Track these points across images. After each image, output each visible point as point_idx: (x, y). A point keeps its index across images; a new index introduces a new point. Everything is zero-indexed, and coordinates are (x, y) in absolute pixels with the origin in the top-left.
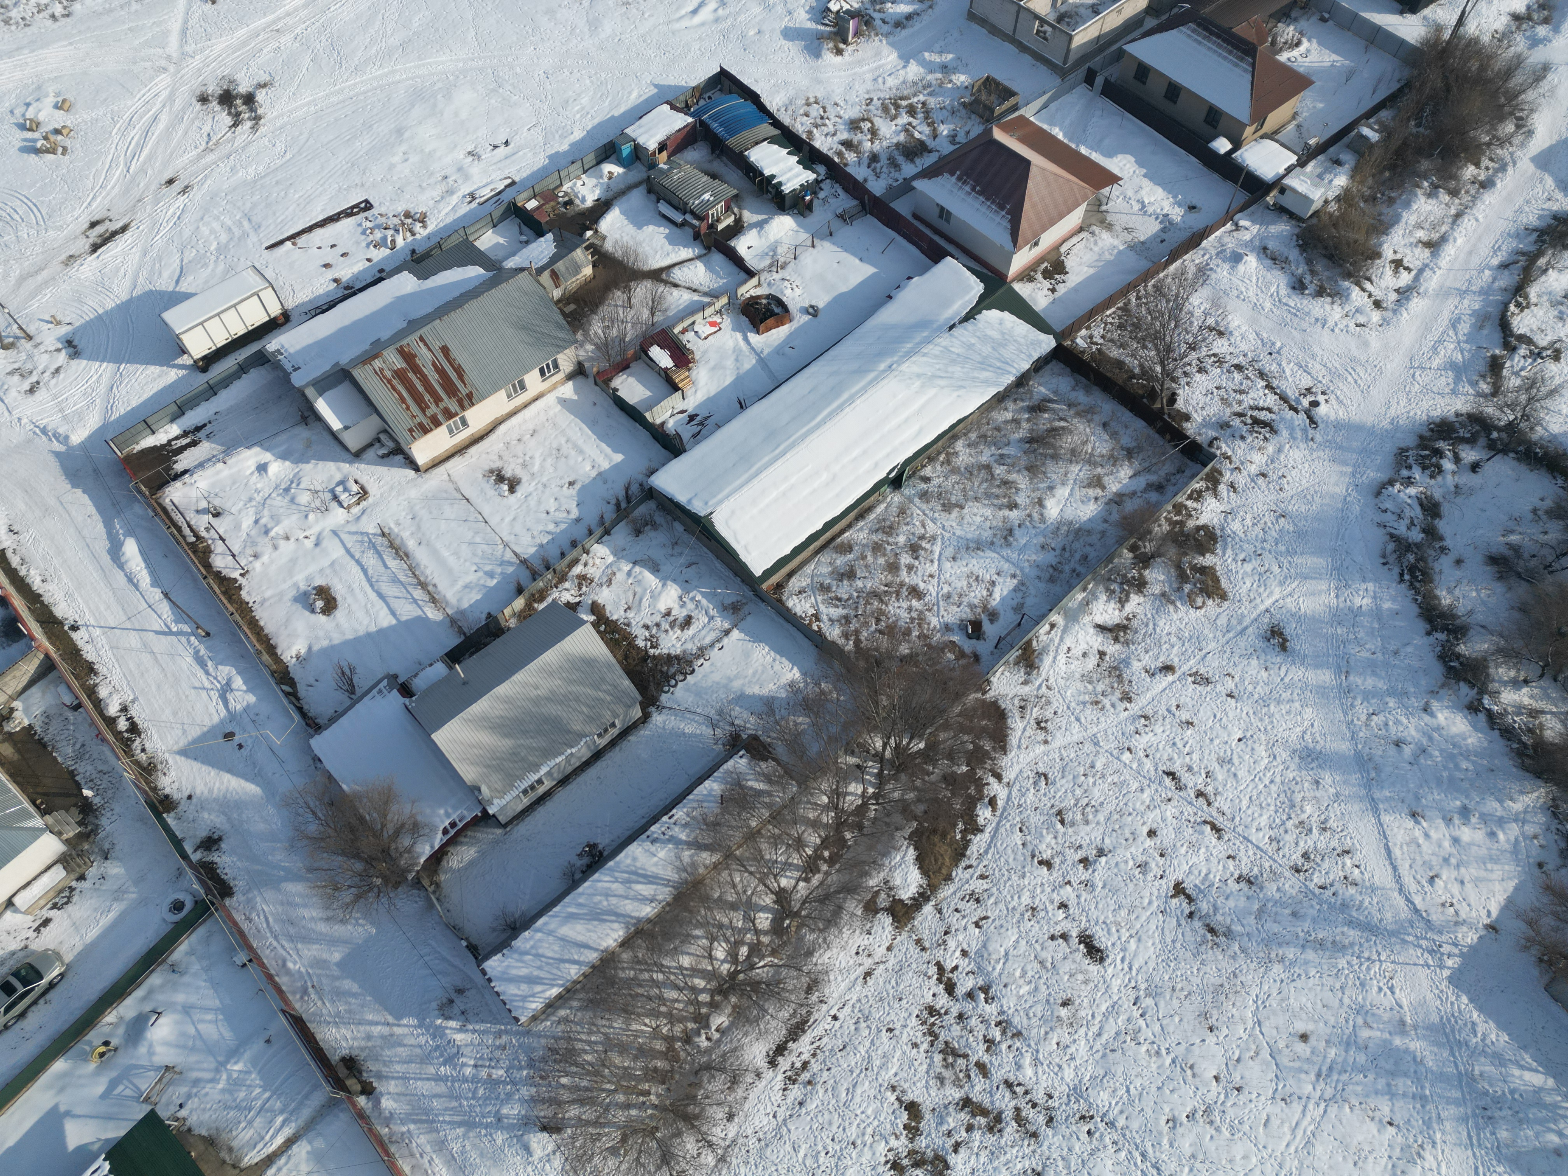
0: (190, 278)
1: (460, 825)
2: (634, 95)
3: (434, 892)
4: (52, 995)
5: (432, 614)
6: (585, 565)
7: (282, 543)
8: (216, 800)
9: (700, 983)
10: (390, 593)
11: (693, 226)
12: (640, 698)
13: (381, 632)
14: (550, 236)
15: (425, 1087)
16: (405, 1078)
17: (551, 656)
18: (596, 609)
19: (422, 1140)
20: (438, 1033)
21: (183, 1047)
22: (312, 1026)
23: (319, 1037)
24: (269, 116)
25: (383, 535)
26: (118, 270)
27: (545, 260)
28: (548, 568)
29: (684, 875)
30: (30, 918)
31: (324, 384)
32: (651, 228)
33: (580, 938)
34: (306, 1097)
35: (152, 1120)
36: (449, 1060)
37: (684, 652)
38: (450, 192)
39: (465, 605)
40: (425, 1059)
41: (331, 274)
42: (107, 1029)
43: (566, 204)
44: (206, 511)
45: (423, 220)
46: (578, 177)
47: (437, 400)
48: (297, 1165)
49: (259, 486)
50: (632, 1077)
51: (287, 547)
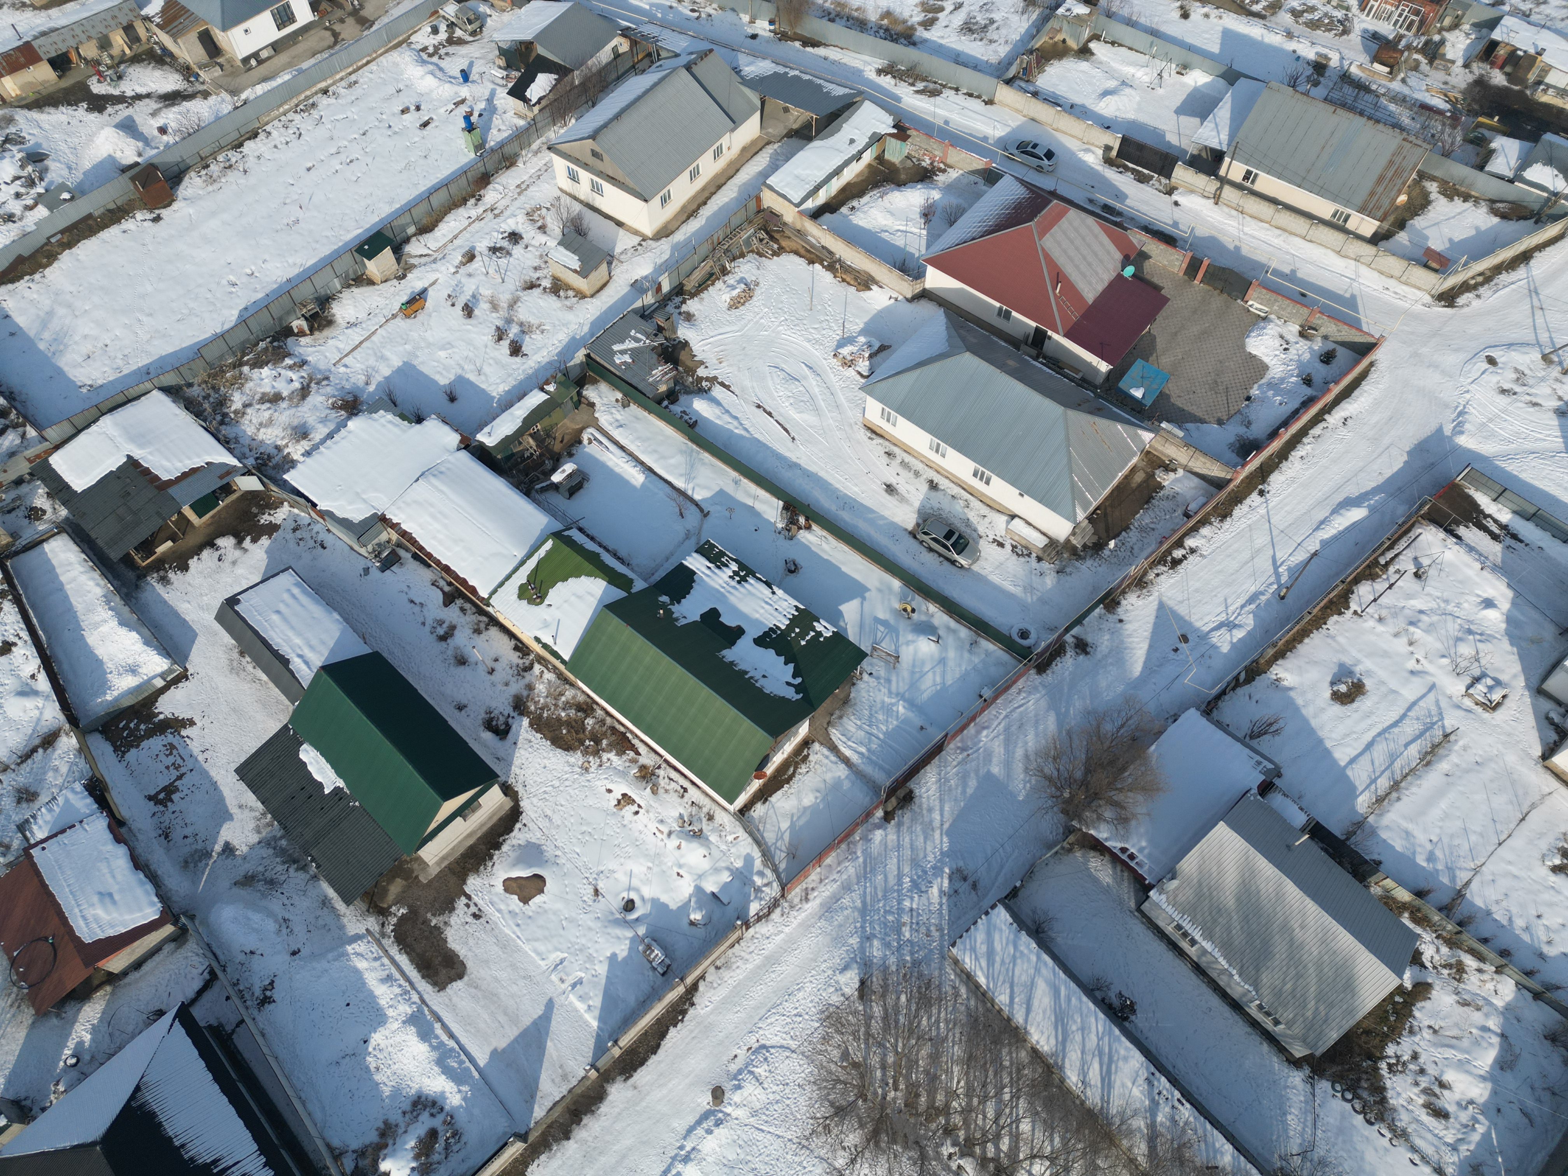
1: (1133, 864)
3: (1063, 848)
4: (946, 563)
5: (1362, 803)
6: (1480, 971)
7: (1404, 640)
8: (1122, 642)
9: (1005, 1144)
10: (1375, 754)
12: (1318, 1053)
13: (1327, 753)
15: (892, 866)
16: (899, 847)
17: (1345, 940)
18: (1422, 990)
19: (851, 871)
20: (937, 870)
21: (914, 666)
22: (936, 761)
23: (928, 768)
25: (1446, 736)
28: (1460, 924)
29: (1117, 1121)
30: (1003, 533)
33: (1036, 1003)
34: (881, 768)
35: (860, 655)
36: (915, 885)
37: (1394, 1110)
39: (1384, 835)
40: (915, 863)
42: (924, 608)
44: (1418, 565)
48: (830, 770)
49: (1466, 605)
50: (910, 1069)
51: (1401, 645)
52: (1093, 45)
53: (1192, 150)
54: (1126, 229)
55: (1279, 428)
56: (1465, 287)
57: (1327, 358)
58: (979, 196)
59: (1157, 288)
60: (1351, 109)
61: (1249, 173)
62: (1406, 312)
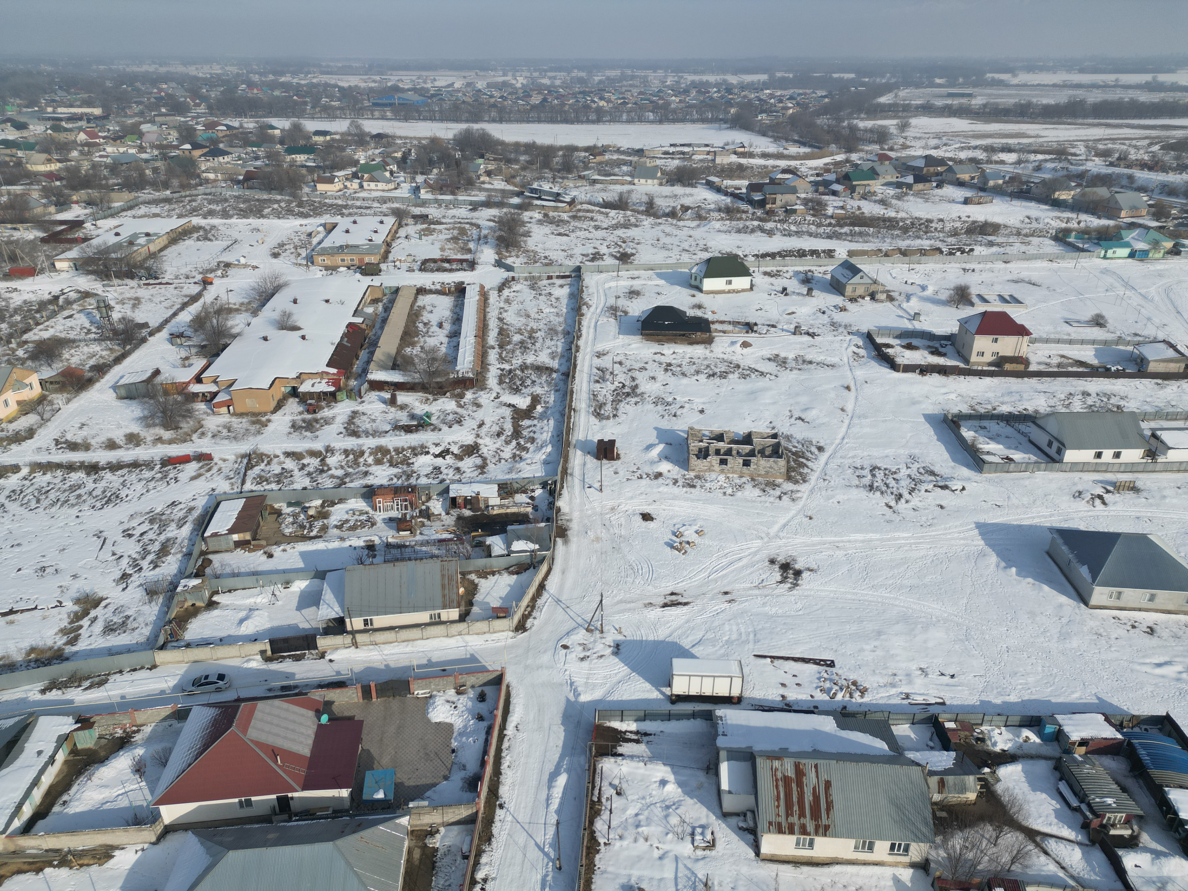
0: (701, 648)
2: (1076, 695)
7: (641, 840)
11: (1085, 817)
14: (953, 754)
24: (804, 587)
25: (706, 885)
26: (668, 622)
27: (940, 769)
31: (734, 755)
32: (1044, 796)
38: (893, 685)
41: (782, 691)
43: (978, 739)
44: (615, 787)
45: (863, 692)
46: (999, 727)
47: (802, 815)
49: (654, 793)
51: (642, 846)
52: (215, 598)
53: (321, 626)
54: (306, 694)
55: (483, 758)
56: (525, 617)
57: (482, 697)
58: (178, 733)
59: (351, 719)
60: (403, 560)
61: (366, 621)
62: (505, 647)
